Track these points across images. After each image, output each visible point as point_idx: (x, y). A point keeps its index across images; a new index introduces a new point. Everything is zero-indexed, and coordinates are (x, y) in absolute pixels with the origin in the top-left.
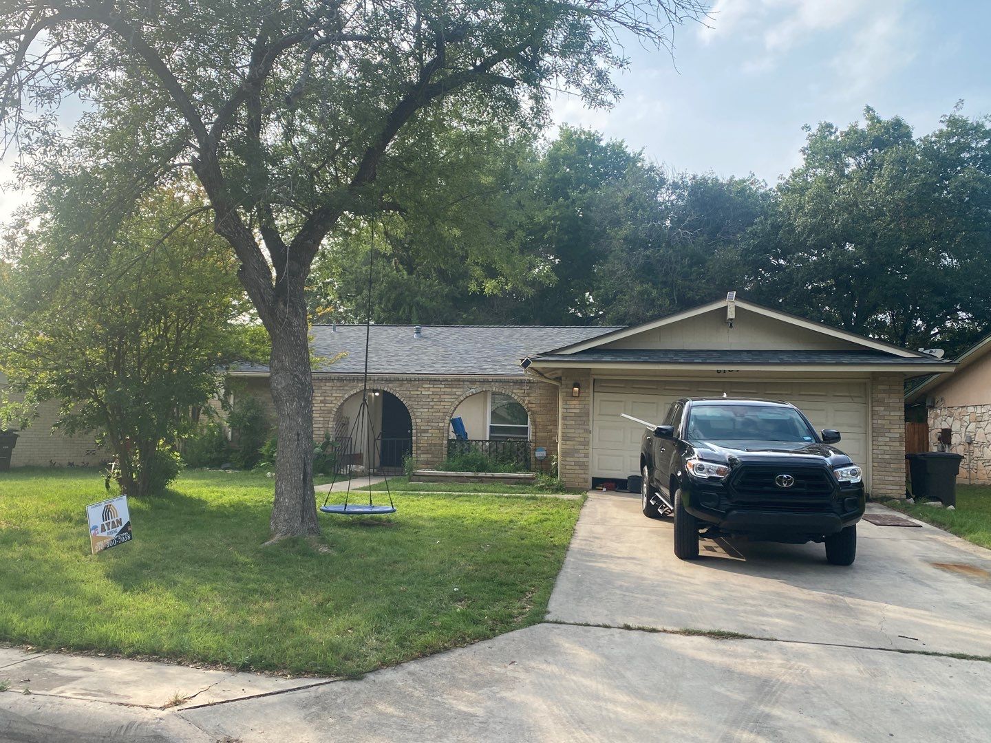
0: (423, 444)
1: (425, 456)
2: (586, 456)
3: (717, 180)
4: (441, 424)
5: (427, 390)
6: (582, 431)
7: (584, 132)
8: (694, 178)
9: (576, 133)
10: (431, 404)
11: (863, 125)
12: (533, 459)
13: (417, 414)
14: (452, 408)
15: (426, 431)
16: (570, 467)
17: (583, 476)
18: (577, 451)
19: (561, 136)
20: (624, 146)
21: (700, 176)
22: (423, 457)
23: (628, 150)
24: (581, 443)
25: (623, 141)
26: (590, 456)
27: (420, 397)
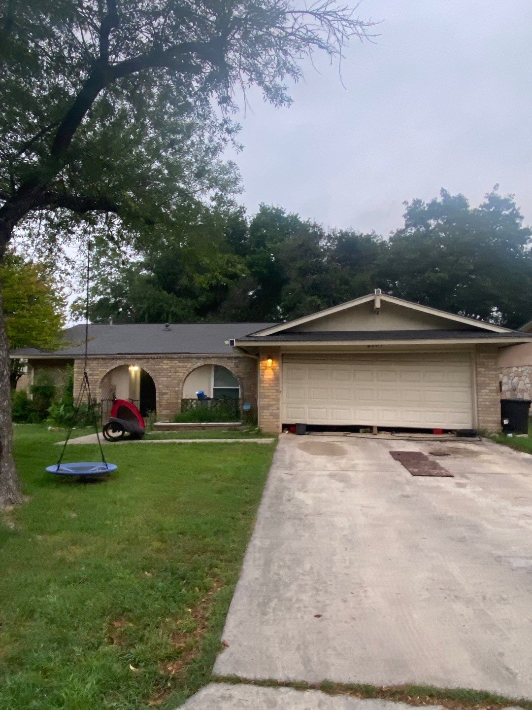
0: (164, 403)
1: (166, 411)
2: (278, 409)
3: (354, 233)
4: (177, 389)
5: (166, 364)
6: (275, 391)
7: (274, 209)
8: (341, 232)
9: (269, 209)
10: (170, 374)
11: (440, 200)
12: (241, 412)
13: (159, 382)
14: (185, 377)
15: (166, 394)
16: (267, 417)
17: (276, 423)
18: (271, 405)
19: (261, 211)
20: (298, 217)
21: (344, 231)
22: (165, 412)
23: (301, 220)
24: (274, 400)
25: (297, 214)
26: (281, 408)
27: (162, 369)
